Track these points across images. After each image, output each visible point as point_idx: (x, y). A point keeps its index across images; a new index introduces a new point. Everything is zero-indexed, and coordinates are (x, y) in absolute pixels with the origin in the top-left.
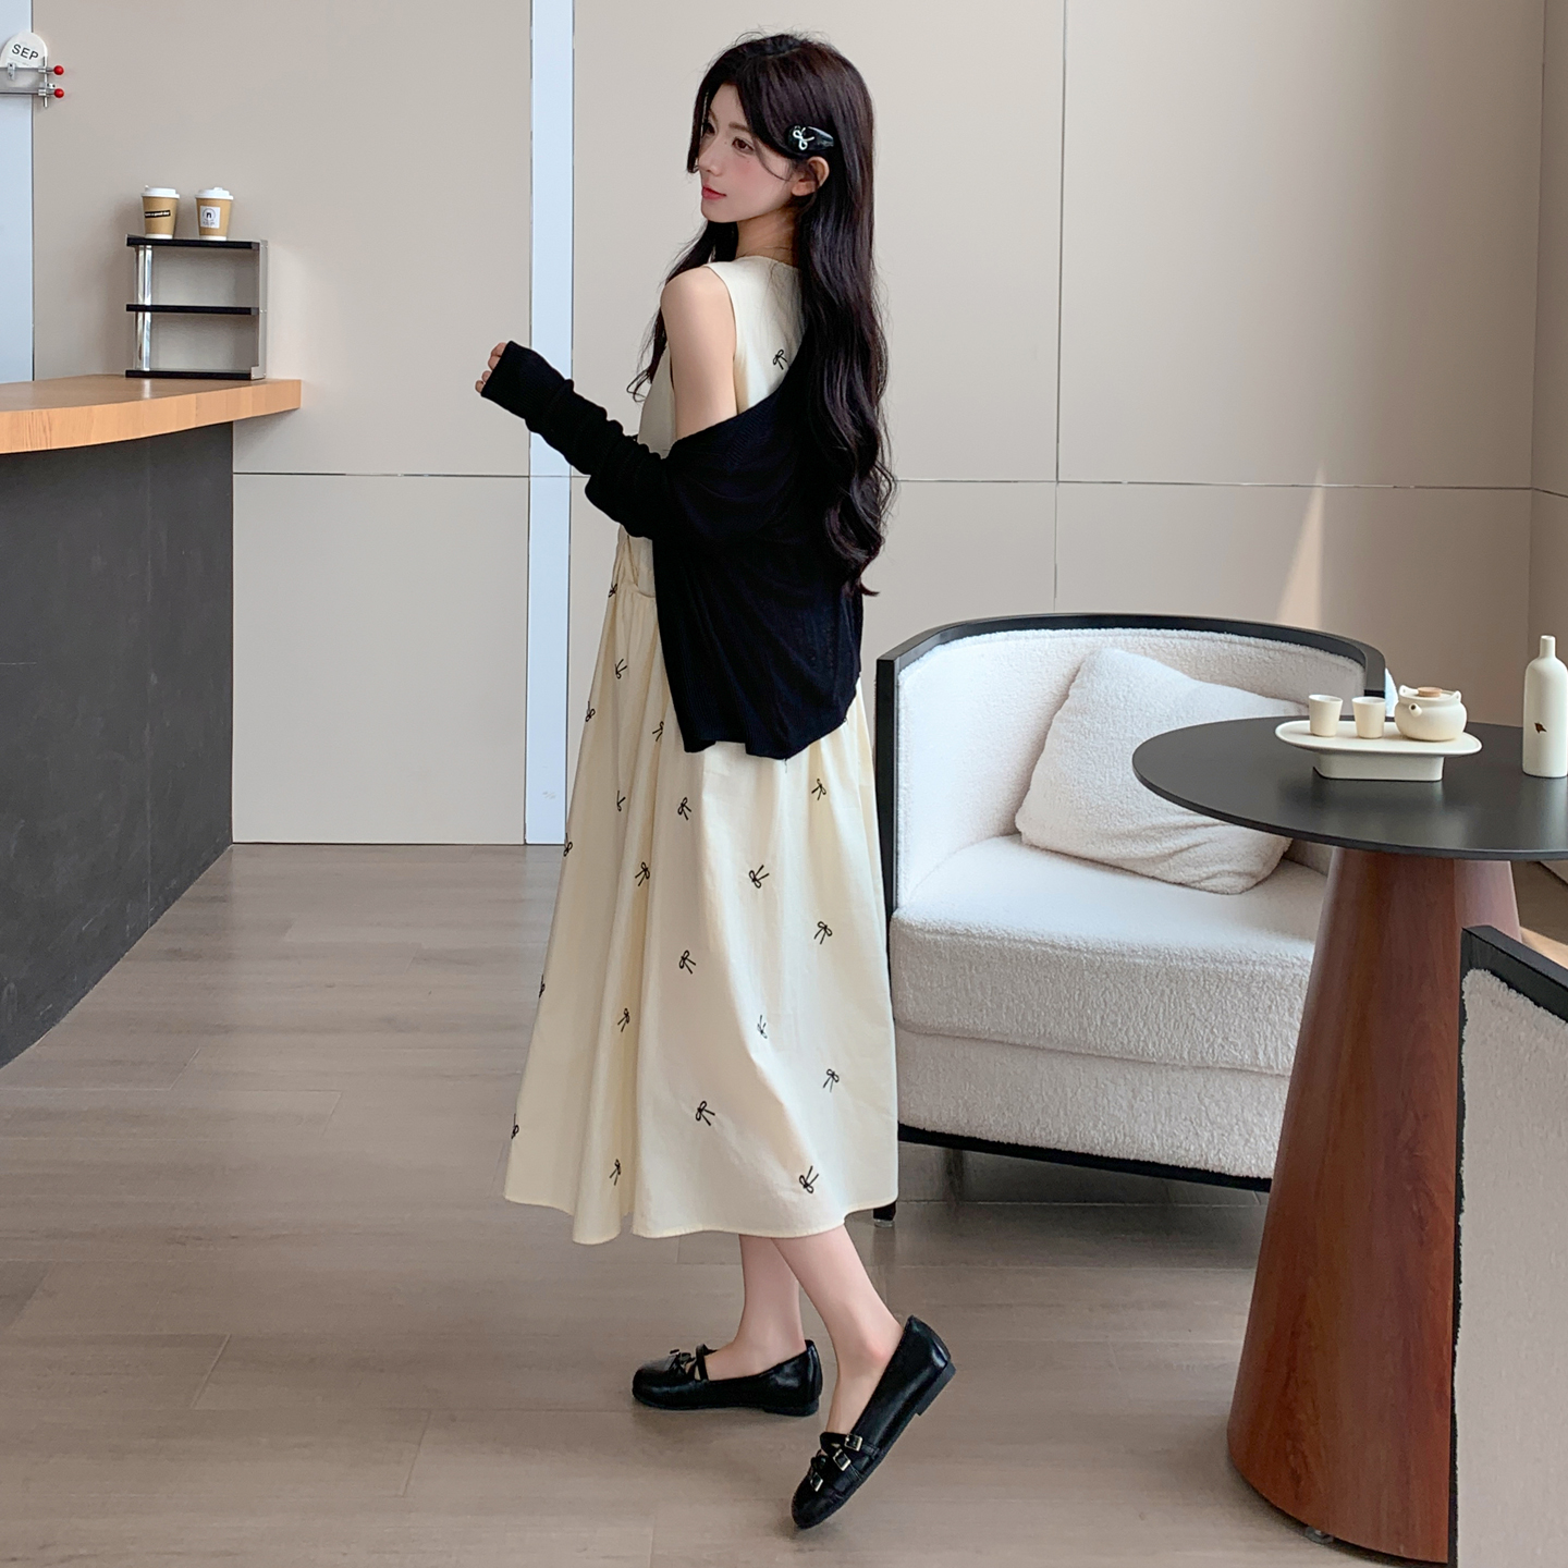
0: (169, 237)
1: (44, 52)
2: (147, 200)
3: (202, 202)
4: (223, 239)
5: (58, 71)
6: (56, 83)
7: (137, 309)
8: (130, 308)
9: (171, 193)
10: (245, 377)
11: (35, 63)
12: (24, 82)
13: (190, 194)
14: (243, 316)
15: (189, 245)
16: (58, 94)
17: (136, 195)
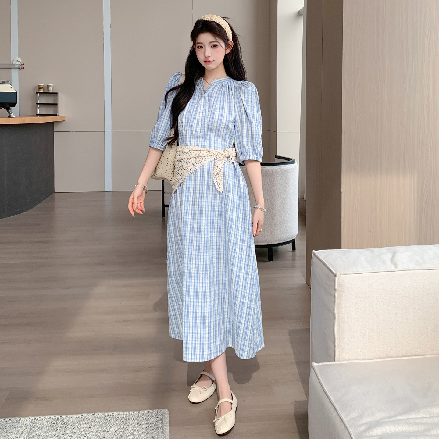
0: (42, 92)
1: (21, 61)
2: (39, 86)
3: (49, 86)
4: (52, 92)
5: (23, 64)
6: (23, 66)
7: (37, 104)
8: (36, 104)
9: (43, 85)
10: (56, 115)
11: (19, 63)
12: (18, 66)
13: (46, 85)
14: (55, 105)
15: (47, 93)
16: (23, 68)
17: (37, 85)
